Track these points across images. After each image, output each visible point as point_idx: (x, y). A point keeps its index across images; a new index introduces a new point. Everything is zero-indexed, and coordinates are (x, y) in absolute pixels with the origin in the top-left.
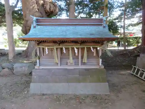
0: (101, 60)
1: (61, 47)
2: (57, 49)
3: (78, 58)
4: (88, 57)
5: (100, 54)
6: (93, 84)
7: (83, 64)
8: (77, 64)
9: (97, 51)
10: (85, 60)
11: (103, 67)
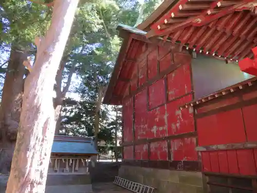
0: (88, 168)
1: (61, 158)
2: (58, 160)
3: (72, 167)
4: (79, 167)
5: (88, 164)
6: (82, 186)
7: (75, 171)
8: (71, 171)
9: (85, 162)
10: (77, 168)
11: (89, 173)
